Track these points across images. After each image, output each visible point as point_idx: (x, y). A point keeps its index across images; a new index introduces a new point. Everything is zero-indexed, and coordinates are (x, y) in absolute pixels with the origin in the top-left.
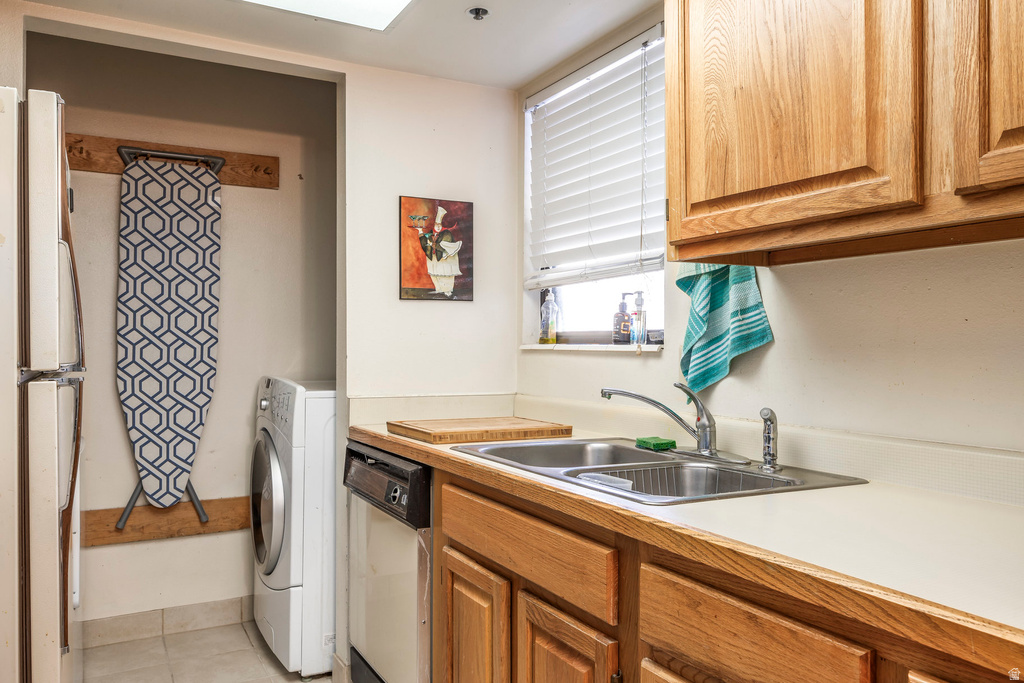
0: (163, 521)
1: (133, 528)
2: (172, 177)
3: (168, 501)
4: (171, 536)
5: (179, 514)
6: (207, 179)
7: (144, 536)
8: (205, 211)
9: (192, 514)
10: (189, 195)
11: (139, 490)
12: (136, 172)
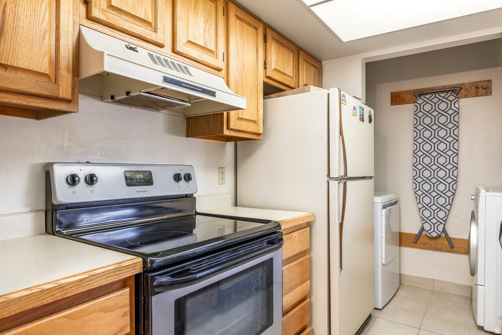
0: (433, 242)
1: (421, 243)
2: (435, 100)
3: (434, 235)
4: (437, 249)
5: (440, 241)
6: (451, 98)
7: (425, 247)
8: (451, 112)
9: (446, 242)
10: (443, 106)
11: (423, 229)
12: (420, 101)
